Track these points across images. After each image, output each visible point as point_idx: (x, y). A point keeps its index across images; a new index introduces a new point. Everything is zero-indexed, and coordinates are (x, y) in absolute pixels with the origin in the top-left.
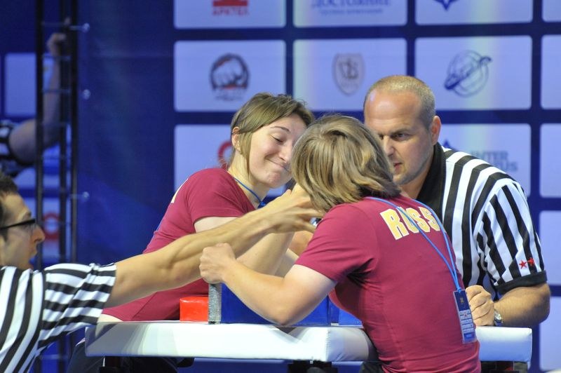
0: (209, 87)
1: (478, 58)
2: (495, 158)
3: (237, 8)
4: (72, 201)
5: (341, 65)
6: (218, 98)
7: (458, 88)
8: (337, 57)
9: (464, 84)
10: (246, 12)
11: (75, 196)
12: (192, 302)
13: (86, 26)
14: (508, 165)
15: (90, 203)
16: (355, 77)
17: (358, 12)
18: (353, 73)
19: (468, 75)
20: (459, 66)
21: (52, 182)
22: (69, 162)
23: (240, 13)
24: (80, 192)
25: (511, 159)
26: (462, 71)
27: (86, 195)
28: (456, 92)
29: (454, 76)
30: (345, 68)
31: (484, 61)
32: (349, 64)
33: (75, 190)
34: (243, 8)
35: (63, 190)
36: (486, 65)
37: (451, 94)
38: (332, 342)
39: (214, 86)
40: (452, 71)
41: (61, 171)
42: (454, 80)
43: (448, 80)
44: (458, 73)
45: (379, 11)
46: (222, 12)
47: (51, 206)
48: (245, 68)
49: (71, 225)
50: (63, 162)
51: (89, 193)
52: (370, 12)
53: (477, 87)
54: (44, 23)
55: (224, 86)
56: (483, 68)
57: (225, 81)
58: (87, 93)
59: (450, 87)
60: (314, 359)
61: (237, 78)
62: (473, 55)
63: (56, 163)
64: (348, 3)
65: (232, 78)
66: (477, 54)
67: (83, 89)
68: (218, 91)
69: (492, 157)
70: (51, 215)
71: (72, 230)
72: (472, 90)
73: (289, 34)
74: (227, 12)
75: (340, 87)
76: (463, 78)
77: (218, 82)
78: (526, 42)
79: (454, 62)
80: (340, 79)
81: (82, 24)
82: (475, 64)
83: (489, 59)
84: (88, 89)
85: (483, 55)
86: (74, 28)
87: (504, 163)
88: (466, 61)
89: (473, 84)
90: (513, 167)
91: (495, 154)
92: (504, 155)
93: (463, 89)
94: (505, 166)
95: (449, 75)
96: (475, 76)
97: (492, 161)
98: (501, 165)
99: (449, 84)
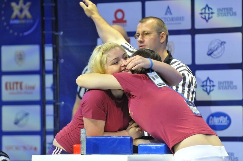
1: (220, 42)
2: (228, 84)
3: (122, 24)
7: (212, 55)
9: (215, 53)
10: (126, 25)
11: (58, 103)
13: (62, 33)
14: (233, 86)
17: (171, 24)
19: (216, 49)
20: (213, 46)
24: (60, 102)
25: (234, 84)
26: (214, 47)
27: (63, 103)
28: (212, 57)
29: (211, 50)
31: (223, 43)
32: (168, 46)
34: (125, 24)
36: (224, 45)
37: (210, 57)
40: (210, 48)
42: (211, 52)
43: (208, 52)
44: (212, 48)
45: (180, 23)
52: (176, 24)
53: (220, 54)
54: (45, 32)
56: (223, 46)
58: (62, 61)
59: (209, 55)
62: (218, 41)
64: (168, 21)
66: (220, 40)
67: (61, 59)
69: (227, 83)
72: (218, 55)
76: (214, 51)
78: (240, 35)
79: (211, 44)
81: (60, 32)
82: (219, 45)
83: (225, 43)
84: (63, 59)
85: (222, 40)
86: (57, 33)
87: (232, 86)
88: (216, 43)
89: (218, 53)
90: (236, 87)
91: (228, 82)
92: (231, 83)
93: (215, 55)
94: (232, 87)
95: (209, 49)
96: (219, 50)
97: (227, 85)
98: (231, 87)
99: (209, 53)
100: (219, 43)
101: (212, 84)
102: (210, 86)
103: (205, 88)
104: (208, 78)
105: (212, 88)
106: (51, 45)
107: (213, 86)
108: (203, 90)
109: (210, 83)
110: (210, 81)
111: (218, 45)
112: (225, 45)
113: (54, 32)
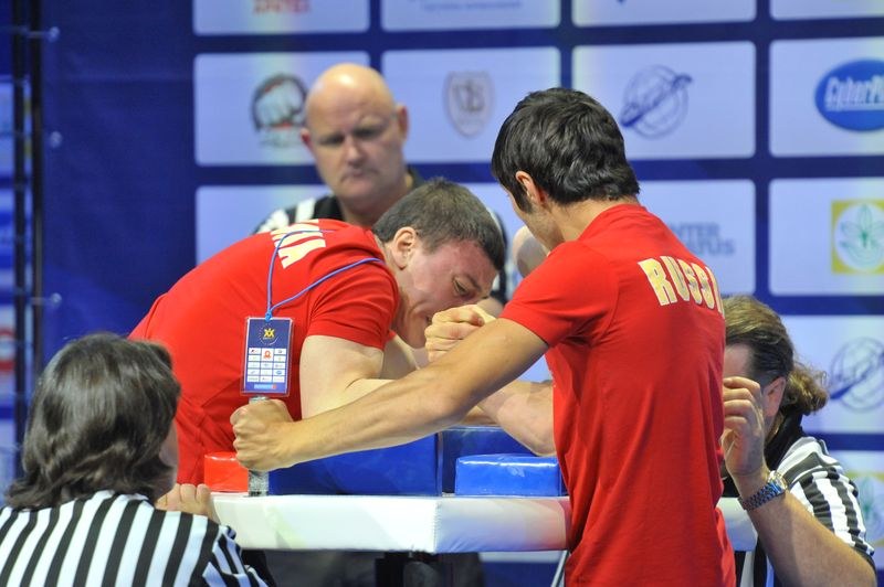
0: (250, 126)
1: (670, 78)
2: (700, 234)
3: (292, 1)
4: (35, 308)
5: (457, 90)
6: (264, 143)
7: (640, 125)
8: (450, 77)
9: (650, 118)
10: (307, 8)
11: (38, 300)
12: (224, 459)
13: (54, 32)
14: (719, 245)
15: (62, 310)
16: (479, 109)
17: (484, 7)
18: (476, 103)
19: (656, 104)
20: (641, 91)
23: (297, 10)
24: (47, 294)
25: (724, 235)
26: (646, 97)
27: (57, 298)
28: (639, 132)
29: (634, 105)
30: (464, 95)
31: (682, 82)
32: (469, 88)
33: (39, 291)
34: (302, 2)
35: (20, 291)
36: (683, 87)
37: (629, 133)
38: (443, 522)
39: (258, 125)
40: (631, 99)
41: (17, 263)
42: (633, 113)
43: (626, 112)
44: (640, 101)
45: (517, 5)
46: (268, 7)
48: (305, 95)
49: (35, 345)
50: (19, 248)
51: (61, 294)
52: (503, 5)
53: (670, 122)
55: (274, 125)
56: (680, 93)
57: (276, 117)
58: (56, 138)
59: (628, 123)
60: (414, 549)
61: (295, 112)
62: (663, 73)
63: (9, 249)
65: (286, 112)
66: (670, 71)
67: (50, 131)
68: (263, 133)
69: (695, 233)
71: (34, 352)
72: (662, 127)
73: (375, 41)
74: (277, 9)
75: (455, 126)
76: (648, 110)
77: (265, 119)
78: (745, 52)
79: (634, 84)
80: (455, 111)
81: (48, 28)
82: (667, 88)
83: (688, 79)
84: (60, 131)
85: (679, 70)
86: (34, 34)
87: (714, 242)
88: (654, 82)
89: (664, 119)
90: (728, 248)
91: (699, 228)
92: (713, 229)
93: (649, 126)
94: (714, 246)
95: (627, 104)
96: (668, 106)
97: (695, 237)
98: (709, 244)
99: (627, 118)
100: (664, 79)
106: (9, 77)
111: (661, 88)
112: (690, 88)
113: (24, 30)
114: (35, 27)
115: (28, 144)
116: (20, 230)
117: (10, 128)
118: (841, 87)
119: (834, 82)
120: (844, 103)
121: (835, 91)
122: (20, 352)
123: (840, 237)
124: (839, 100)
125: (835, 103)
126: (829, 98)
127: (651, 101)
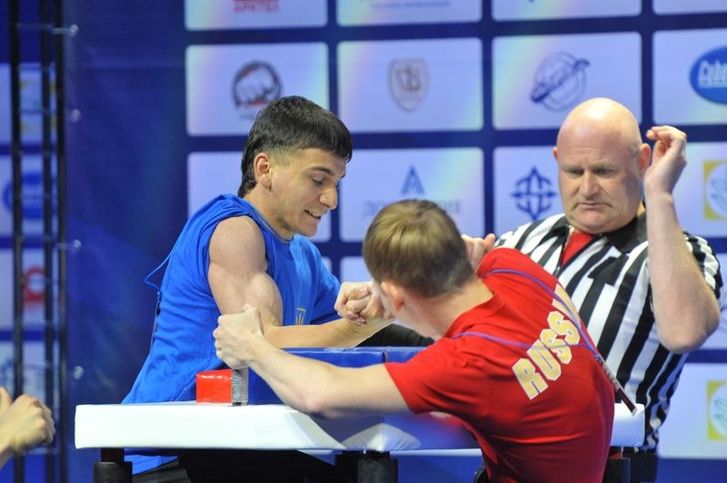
0: (230, 103)
1: (572, 62)
3: (265, 3)
4: (60, 252)
5: (398, 73)
6: (242, 117)
7: (547, 101)
8: (393, 63)
9: (555, 95)
10: (277, 8)
11: (63, 246)
12: (211, 377)
13: (74, 29)
15: (82, 254)
16: (417, 88)
18: (414, 83)
19: (560, 83)
20: (549, 73)
21: (33, 228)
22: (55, 202)
23: (269, 9)
24: (70, 241)
26: (552, 78)
27: (77, 244)
28: (547, 107)
29: (542, 85)
30: (404, 77)
31: (581, 66)
32: (408, 72)
33: (63, 237)
34: (272, 3)
35: (48, 238)
36: (582, 70)
37: (539, 107)
39: (238, 103)
40: (540, 79)
41: (45, 214)
42: (542, 91)
43: (536, 90)
44: (547, 81)
45: (447, 4)
46: (245, 7)
47: (34, 259)
48: (276, 79)
49: (60, 282)
50: (47, 203)
51: (82, 243)
53: (572, 98)
54: (19, 25)
55: (251, 103)
56: (580, 75)
57: (252, 96)
58: (75, 115)
59: (538, 99)
60: (368, 448)
61: (267, 92)
62: (565, 58)
63: (39, 203)
65: (260, 92)
66: (571, 56)
67: (71, 108)
68: (242, 109)
70: (34, 270)
71: (60, 288)
72: (566, 102)
73: (331, 34)
74: (253, 8)
75: (398, 102)
76: (554, 88)
77: (243, 98)
78: (633, 40)
79: (542, 67)
80: (398, 91)
81: (69, 26)
82: (569, 70)
83: (586, 63)
84: (79, 108)
85: (579, 56)
86: (57, 31)
88: (558, 66)
89: (567, 96)
93: (554, 101)
95: (537, 84)
96: (570, 85)
99: (537, 95)
100: (567, 63)
101: (546, 188)
102: (540, 196)
103: (523, 202)
104: (534, 172)
105: (546, 201)
106: (37, 65)
107: (550, 195)
108: (519, 206)
109: (540, 186)
110: (540, 180)
111: (564, 70)
112: (588, 70)
113: (49, 27)
114: (59, 25)
115: (54, 119)
116: (48, 189)
117: (39, 107)
118: (711, 69)
119: (705, 64)
120: (713, 81)
121: (706, 72)
122: (48, 288)
123: (711, 190)
124: (709, 79)
125: (706, 81)
126: (701, 78)
127: (556, 80)
